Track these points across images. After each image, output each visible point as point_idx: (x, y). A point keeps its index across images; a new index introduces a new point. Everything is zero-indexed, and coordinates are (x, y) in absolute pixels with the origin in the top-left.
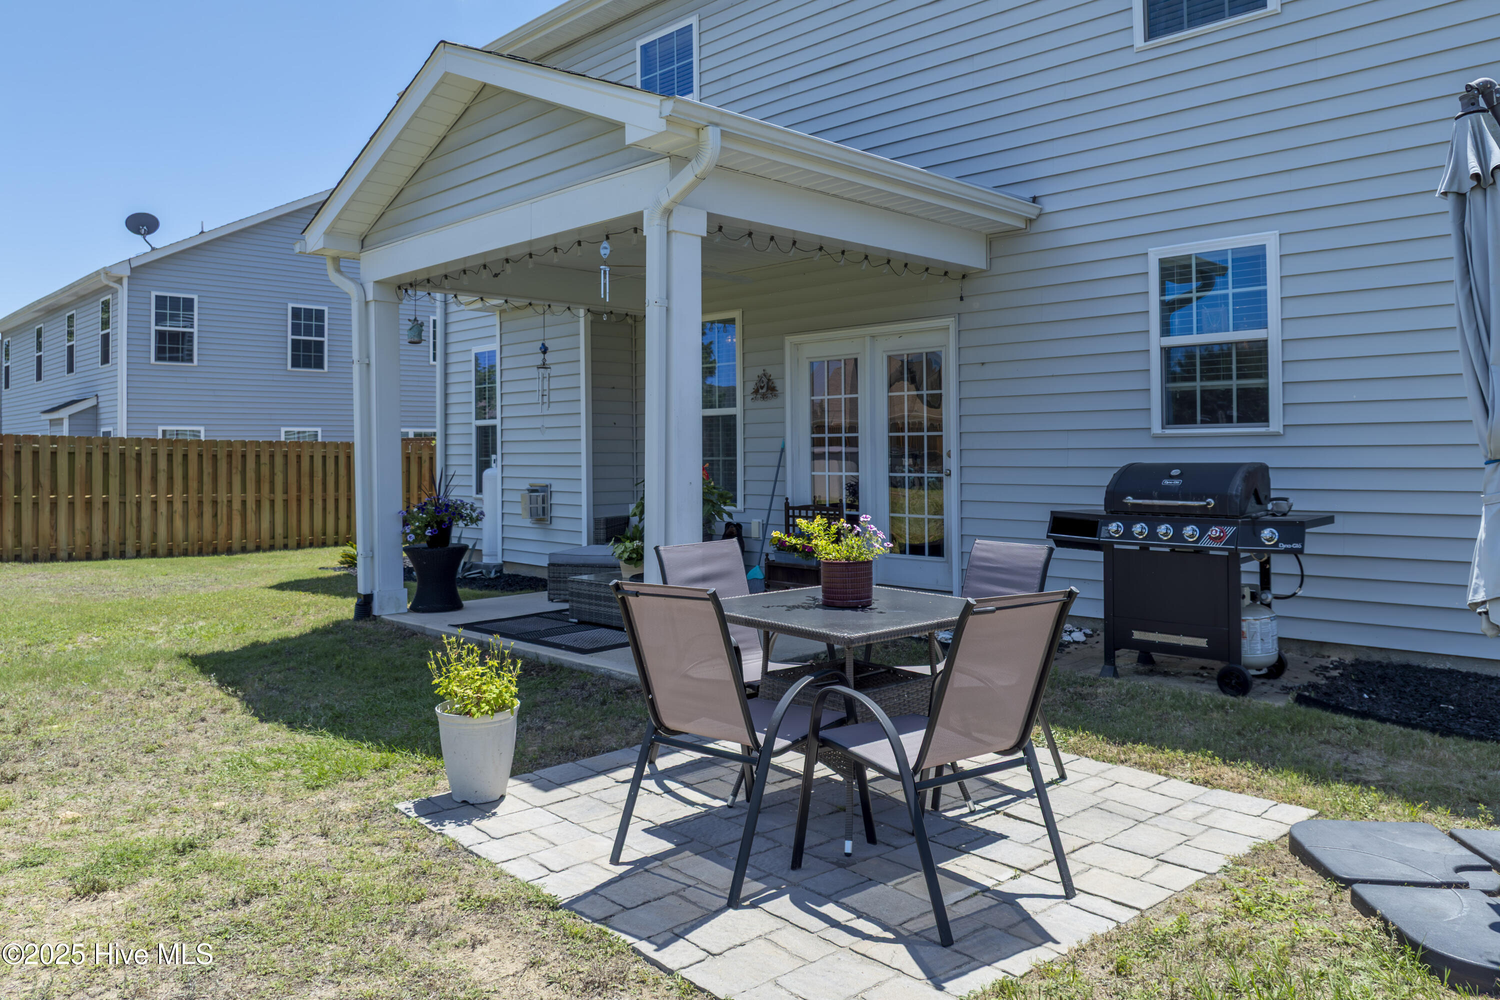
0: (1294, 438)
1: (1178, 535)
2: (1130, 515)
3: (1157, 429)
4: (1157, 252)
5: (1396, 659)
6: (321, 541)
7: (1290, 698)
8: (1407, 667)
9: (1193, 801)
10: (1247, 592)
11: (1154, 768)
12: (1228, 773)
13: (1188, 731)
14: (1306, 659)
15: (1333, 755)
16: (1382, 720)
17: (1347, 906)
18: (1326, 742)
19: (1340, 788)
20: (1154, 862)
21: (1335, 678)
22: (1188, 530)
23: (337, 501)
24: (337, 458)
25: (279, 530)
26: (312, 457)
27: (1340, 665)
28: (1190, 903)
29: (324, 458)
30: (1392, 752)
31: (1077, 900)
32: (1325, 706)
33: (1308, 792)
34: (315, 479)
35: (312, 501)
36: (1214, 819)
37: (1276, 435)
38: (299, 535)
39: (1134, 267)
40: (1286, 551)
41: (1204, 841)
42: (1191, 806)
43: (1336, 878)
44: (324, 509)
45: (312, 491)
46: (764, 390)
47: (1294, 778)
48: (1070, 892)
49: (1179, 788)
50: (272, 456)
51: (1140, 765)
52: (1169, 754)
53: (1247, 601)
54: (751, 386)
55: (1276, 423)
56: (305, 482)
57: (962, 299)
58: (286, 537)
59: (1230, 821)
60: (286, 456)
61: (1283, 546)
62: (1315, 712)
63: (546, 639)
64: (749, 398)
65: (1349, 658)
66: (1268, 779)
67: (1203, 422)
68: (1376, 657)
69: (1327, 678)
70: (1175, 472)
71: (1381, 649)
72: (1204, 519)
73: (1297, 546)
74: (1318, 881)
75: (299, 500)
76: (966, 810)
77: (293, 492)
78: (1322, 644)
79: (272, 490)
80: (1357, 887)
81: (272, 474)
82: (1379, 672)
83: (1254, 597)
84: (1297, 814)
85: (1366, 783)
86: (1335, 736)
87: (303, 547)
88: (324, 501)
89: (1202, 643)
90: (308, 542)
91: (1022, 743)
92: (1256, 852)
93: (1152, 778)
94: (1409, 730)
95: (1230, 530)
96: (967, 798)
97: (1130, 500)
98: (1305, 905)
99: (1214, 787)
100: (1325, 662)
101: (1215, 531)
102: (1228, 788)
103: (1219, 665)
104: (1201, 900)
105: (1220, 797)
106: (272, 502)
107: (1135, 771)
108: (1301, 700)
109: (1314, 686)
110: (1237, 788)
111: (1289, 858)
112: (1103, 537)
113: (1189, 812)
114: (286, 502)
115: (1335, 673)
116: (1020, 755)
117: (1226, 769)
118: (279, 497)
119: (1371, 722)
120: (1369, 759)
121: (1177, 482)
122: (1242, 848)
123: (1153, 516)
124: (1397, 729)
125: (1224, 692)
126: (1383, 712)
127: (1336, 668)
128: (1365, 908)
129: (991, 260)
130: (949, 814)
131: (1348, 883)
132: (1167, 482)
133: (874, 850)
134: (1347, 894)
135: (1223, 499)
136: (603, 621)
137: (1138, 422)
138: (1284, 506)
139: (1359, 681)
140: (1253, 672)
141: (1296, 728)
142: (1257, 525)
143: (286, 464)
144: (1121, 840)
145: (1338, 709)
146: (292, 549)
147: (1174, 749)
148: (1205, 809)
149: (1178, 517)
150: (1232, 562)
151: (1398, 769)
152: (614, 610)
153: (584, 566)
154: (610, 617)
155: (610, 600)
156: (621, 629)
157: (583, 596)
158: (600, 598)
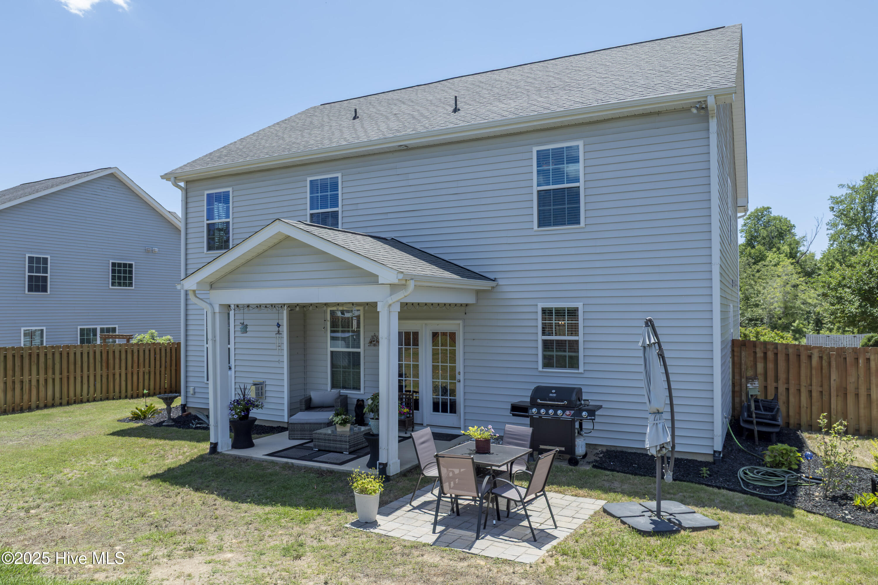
0: (587, 375)
1: (555, 413)
2: (540, 406)
3: (540, 368)
4: (541, 305)
5: (619, 449)
6: (80, 400)
7: (591, 466)
8: (622, 452)
9: (574, 501)
10: (576, 431)
11: (560, 492)
12: (581, 492)
13: (564, 479)
14: (591, 450)
15: (607, 484)
16: (618, 472)
17: (620, 523)
18: (604, 480)
19: (612, 494)
20: (571, 518)
21: (601, 457)
22: (559, 412)
23: (88, 377)
24: (88, 353)
25: (57, 395)
26: (75, 353)
27: (602, 452)
28: (584, 526)
29: (82, 353)
30: (622, 482)
31: (558, 528)
32: (602, 468)
33: (604, 496)
34: (77, 366)
35: (75, 378)
36: (582, 505)
37: (581, 373)
38: (68, 397)
39: (532, 309)
40: (590, 419)
41: (582, 511)
42: (574, 503)
43: (616, 517)
44: (82, 382)
45: (75, 372)
46: (375, 342)
47: (599, 492)
48: (556, 527)
49: (569, 498)
50: (53, 354)
51: (556, 492)
52: (563, 488)
53: (576, 434)
54: (368, 340)
55: (581, 370)
56: (72, 367)
57: (465, 314)
58: (61, 399)
59: (586, 506)
60: (61, 354)
61: (589, 418)
62: (599, 470)
63: (316, 459)
64: (367, 345)
65: (604, 450)
66: (592, 493)
67: (556, 367)
68: (613, 449)
69: (599, 458)
70: (554, 391)
71: (614, 446)
72: (564, 408)
73: (593, 418)
74: (612, 518)
75: (68, 378)
76: (516, 509)
77: (65, 373)
78: (596, 445)
79: (54, 373)
80: (622, 518)
81: (54, 364)
82: (614, 454)
83: (578, 433)
84: (602, 503)
85: (618, 492)
86: (606, 478)
87: (71, 404)
88: (82, 377)
89: (563, 449)
90: (73, 401)
91: (543, 490)
92: (595, 513)
93: (561, 496)
94: (625, 475)
95: (572, 412)
96: (517, 506)
97: (539, 401)
98: (611, 524)
99: (578, 497)
100: (597, 451)
101: (568, 413)
102: (583, 497)
103: (568, 457)
104: (587, 525)
105: (581, 499)
106: (54, 380)
107: (554, 494)
108: (594, 466)
109: (596, 461)
110: (584, 496)
111: (604, 514)
112: (530, 413)
113: (574, 504)
114: (61, 379)
115: (601, 455)
116: (542, 493)
117: (580, 491)
118: (57, 377)
119: (615, 472)
120: (616, 484)
121: (554, 395)
122: (592, 513)
123: (547, 407)
124: (622, 474)
125: (571, 465)
126: (618, 469)
127: (601, 453)
128: (624, 523)
129: (477, 300)
130: (513, 511)
131: (619, 518)
132: (551, 395)
133: (500, 522)
134: (619, 520)
135: (570, 402)
136: (332, 449)
137: (533, 366)
138: (587, 403)
139: (609, 458)
140: (579, 458)
141: (595, 477)
142: (580, 411)
143: (61, 358)
144: (560, 513)
145: (605, 469)
146: (64, 405)
147: (564, 486)
148: (579, 503)
149: (556, 408)
150: (573, 422)
151: (625, 487)
152: (338, 445)
153: (307, 424)
154: (336, 448)
155: (336, 441)
156: (342, 453)
157: (321, 439)
158: (330, 440)
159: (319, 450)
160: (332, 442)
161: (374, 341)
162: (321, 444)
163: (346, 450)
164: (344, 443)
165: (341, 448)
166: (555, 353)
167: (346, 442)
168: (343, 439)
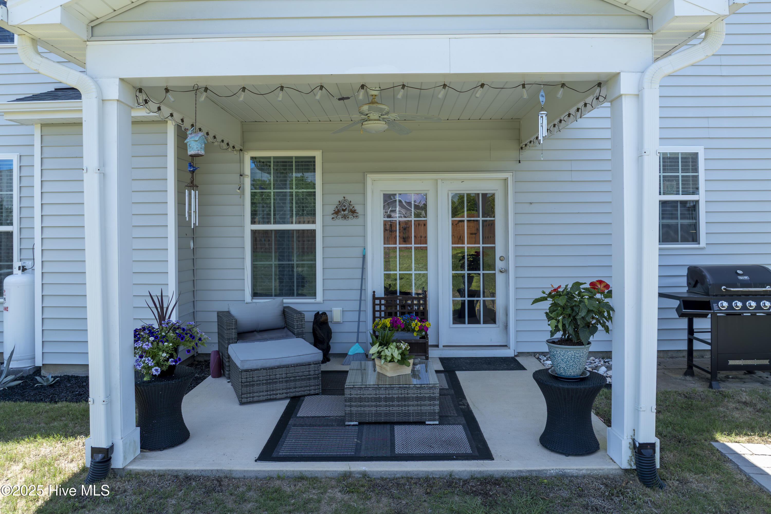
0: (710, 251)
37: (703, 248)
46: (346, 212)
55: (703, 243)
57: (520, 162)
64: (328, 218)
70: (739, 272)
89: (767, 362)
97: (724, 288)
112: (716, 309)
121: (746, 277)
132: (740, 278)
136: (396, 419)
152: (411, 408)
153: (279, 367)
154: (408, 414)
155: (406, 399)
156: (423, 423)
157: (369, 400)
158: (392, 399)
159: (360, 423)
160: (396, 403)
161: (344, 210)
162: (367, 409)
163: (432, 416)
164: (427, 402)
165: (421, 414)
166: (680, 221)
167: (432, 399)
168: (426, 393)
